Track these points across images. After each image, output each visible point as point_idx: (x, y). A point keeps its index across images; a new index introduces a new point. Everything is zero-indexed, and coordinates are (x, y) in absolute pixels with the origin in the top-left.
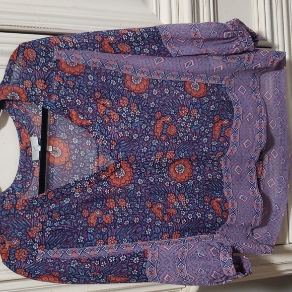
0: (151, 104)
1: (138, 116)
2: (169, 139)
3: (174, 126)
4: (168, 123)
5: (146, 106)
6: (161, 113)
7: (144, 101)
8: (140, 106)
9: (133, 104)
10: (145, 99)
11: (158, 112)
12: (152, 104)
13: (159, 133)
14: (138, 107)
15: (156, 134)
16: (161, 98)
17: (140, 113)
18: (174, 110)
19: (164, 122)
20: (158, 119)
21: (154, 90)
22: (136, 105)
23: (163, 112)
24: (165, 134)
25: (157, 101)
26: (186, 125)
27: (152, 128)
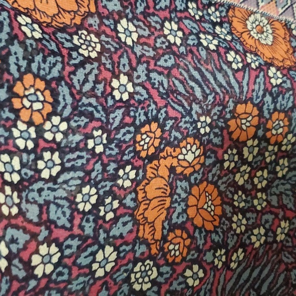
0: (115, 83)
1: (55, 147)
2: (198, 249)
3: (211, 188)
4: (188, 171)
5: (92, 93)
6: (162, 126)
7: (82, 64)
8: (64, 90)
9: (28, 79)
10: (88, 60)
11: (148, 122)
12: (122, 87)
13: (158, 226)
14: (55, 94)
15: (145, 232)
16: (156, 59)
17: (64, 126)
18: (207, 113)
19: (172, 169)
20: (151, 158)
21: (124, 22)
22: (41, 85)
23: (170, 123)
24: (182, 227)
25: (141, 69)
26: (251, 178)
27: (128, 202)
